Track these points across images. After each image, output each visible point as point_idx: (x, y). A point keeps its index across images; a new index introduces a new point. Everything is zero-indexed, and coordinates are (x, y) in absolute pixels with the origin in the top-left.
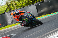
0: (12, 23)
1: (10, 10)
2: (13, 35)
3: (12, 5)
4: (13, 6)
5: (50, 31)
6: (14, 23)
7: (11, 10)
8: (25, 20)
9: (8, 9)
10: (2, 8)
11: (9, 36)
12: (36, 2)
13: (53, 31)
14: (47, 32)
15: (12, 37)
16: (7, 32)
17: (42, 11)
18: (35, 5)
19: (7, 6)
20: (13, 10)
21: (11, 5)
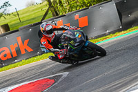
1: (54, 16)
2: (62, 75)
3: (60, 2)
7: (57, 14)
8: (67, 46)
9: (50, 12)
10: (37, 9)
11: (52, 78)
15: (60, 80)
16: (48, 67)
17: (131, 17)
18: (113, 1)
19: (48, 6)
20: (61, 14)
21: (58, 1)
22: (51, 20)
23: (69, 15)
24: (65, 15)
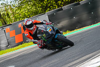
0: (7, 47)
1: (3, 25)
3: (8, 15)
4: (9, 17)
5: (73, 61)
6: (12, 47)
7: (6, 24)
8: (42, 38)
12: (48, 9)
13: (78, 61)
14: (68, 63)
17: (60, 25)
18: (46, 14)
20: (8, 24)
21: (6, 14)
22: (1, 28)
23: (14, 24)
24: (11, 24)
